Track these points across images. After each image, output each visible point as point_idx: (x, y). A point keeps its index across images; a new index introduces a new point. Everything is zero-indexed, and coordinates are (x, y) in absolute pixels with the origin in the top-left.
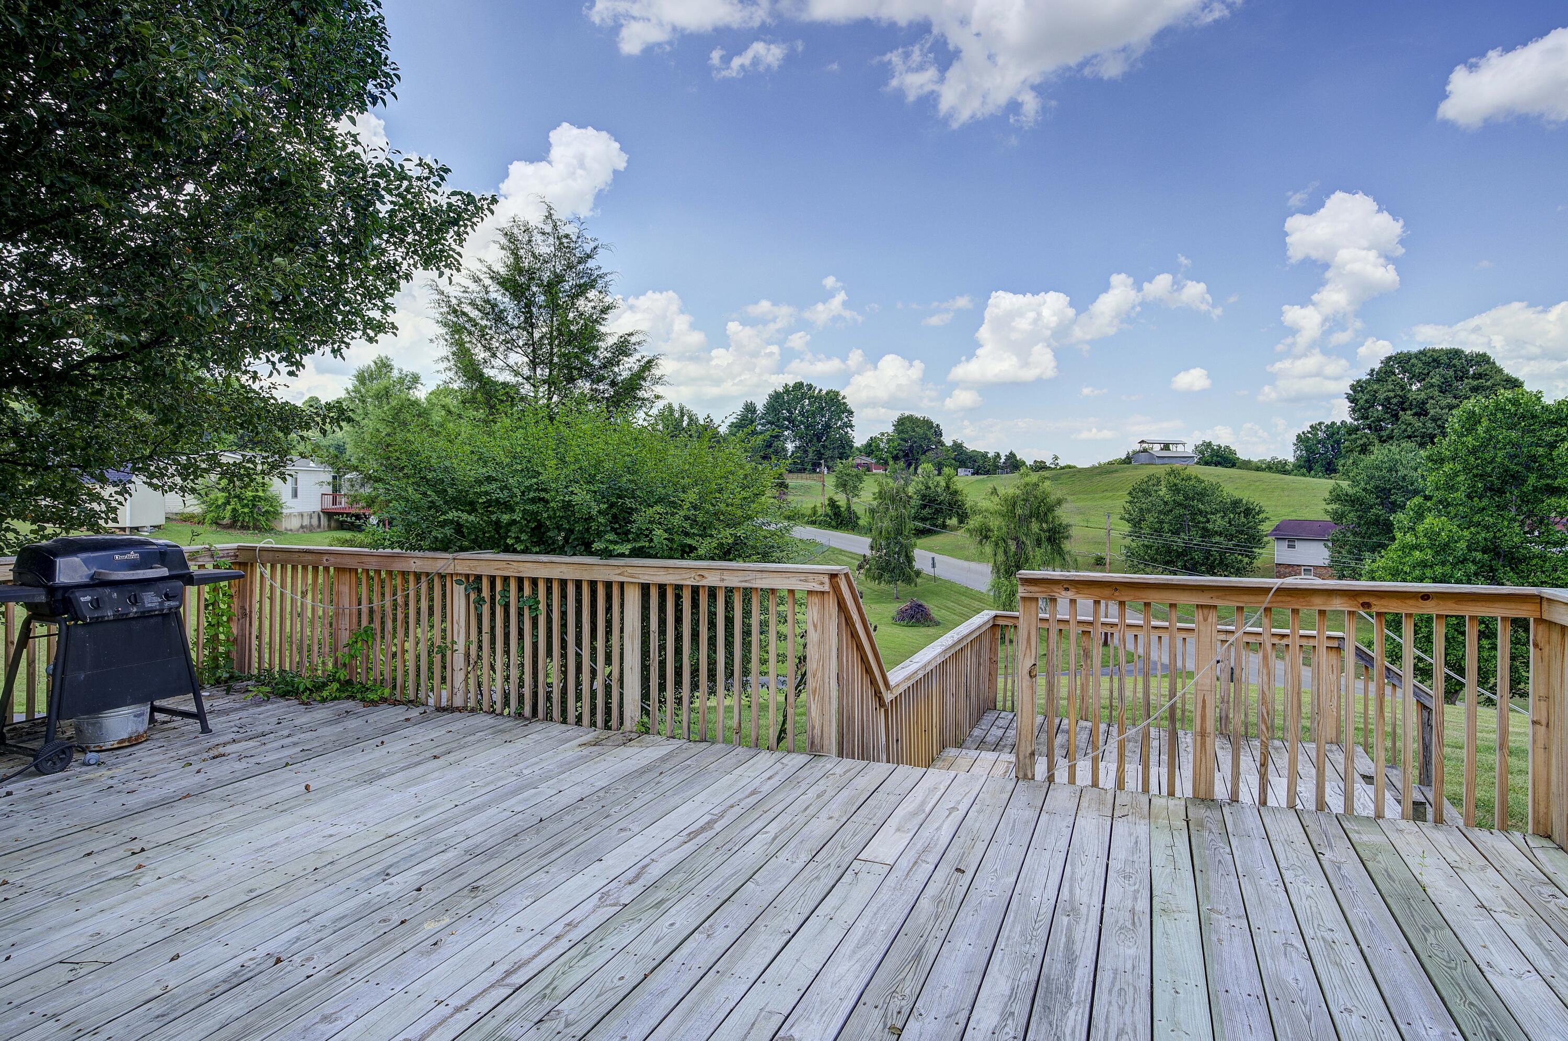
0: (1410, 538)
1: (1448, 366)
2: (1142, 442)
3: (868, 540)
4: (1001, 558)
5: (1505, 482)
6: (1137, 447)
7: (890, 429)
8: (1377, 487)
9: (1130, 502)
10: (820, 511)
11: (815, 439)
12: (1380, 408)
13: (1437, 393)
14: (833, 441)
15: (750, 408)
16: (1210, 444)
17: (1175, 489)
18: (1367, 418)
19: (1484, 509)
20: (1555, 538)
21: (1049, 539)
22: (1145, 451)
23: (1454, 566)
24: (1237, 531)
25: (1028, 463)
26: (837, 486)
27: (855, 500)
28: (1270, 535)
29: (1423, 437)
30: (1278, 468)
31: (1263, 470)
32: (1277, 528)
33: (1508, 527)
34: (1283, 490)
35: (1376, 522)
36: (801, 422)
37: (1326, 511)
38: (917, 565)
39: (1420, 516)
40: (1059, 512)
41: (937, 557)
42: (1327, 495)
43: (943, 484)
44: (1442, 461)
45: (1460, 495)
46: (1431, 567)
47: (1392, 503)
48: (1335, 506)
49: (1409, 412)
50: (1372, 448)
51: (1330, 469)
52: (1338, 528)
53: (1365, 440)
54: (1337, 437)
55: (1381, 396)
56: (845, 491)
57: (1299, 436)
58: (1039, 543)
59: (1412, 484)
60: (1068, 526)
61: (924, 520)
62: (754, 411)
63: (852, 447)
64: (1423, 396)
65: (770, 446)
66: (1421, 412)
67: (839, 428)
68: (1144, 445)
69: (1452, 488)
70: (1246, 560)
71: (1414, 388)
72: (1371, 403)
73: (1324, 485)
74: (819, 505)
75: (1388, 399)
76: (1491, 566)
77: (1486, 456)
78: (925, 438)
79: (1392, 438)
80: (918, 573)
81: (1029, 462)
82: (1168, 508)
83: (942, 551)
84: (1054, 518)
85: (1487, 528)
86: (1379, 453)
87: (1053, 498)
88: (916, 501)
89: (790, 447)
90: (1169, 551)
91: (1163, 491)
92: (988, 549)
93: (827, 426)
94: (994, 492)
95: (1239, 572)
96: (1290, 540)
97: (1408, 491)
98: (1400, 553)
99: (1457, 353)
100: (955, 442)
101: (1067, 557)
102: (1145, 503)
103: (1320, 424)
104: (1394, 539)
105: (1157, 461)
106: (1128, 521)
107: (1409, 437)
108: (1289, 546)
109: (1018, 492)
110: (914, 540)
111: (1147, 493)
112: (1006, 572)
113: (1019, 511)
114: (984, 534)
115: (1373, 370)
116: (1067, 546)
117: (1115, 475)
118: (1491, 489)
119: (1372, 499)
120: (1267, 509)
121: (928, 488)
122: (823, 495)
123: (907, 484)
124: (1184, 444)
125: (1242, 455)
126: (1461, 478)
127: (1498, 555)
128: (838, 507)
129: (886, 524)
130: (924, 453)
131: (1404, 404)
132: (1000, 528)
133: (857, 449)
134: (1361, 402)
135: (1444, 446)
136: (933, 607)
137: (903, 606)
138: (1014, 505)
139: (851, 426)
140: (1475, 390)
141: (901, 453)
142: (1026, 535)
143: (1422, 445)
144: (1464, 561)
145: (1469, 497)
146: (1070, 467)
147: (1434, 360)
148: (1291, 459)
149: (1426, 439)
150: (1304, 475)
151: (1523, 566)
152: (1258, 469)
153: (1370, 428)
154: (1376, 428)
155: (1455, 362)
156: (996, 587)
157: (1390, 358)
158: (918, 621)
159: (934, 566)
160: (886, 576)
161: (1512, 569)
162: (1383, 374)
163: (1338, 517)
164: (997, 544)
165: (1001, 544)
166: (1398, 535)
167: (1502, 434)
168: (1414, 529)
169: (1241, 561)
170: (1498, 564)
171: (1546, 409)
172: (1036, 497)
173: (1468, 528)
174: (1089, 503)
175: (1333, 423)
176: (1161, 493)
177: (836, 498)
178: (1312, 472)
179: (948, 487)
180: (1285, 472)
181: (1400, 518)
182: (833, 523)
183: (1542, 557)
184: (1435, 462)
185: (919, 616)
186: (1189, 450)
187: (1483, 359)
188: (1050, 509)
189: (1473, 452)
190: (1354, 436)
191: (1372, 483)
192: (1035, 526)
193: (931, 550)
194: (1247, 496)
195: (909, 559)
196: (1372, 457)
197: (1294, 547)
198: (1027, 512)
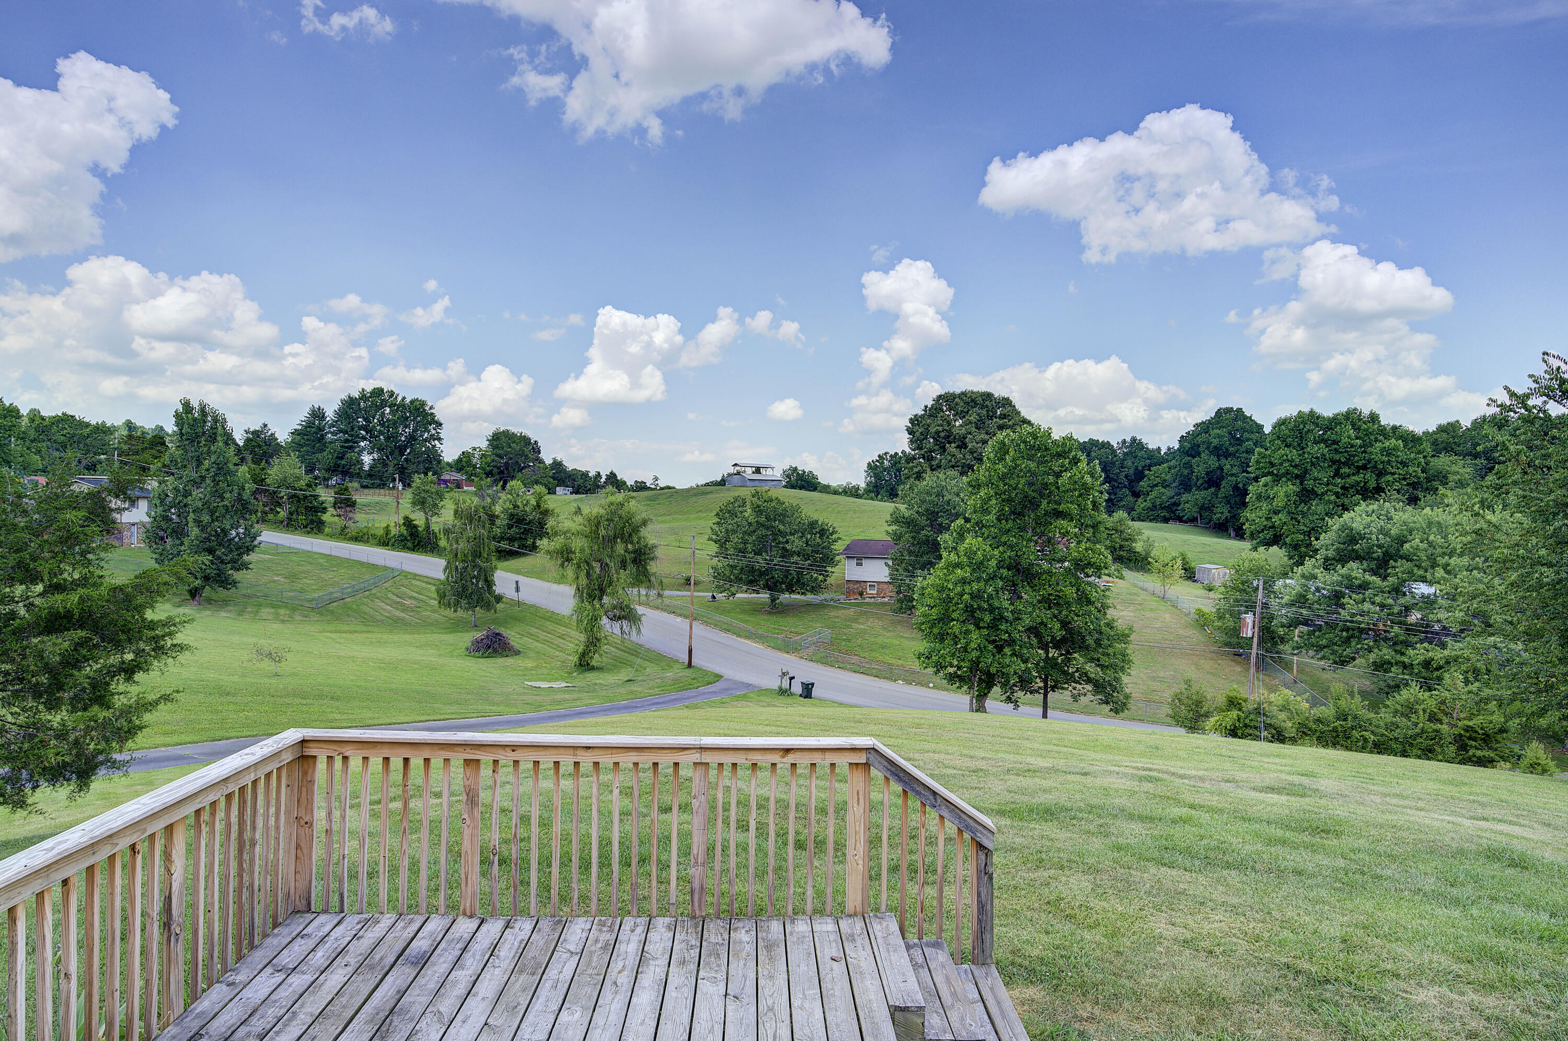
0: (953, 557)
1: (982, 407)
2: (736, 465)
3: (442, 562)
4: (583, 581)
5: (1025, 507)
6: (732, 470)
7: (484, 444)
8: (927, 510)
9: (718, 523)
10: (394, 531)
11: (397, 452)
12: (932, 440)
13: (974, 429)
14: (418, 455)
15: (317, 414)
16: (796, 469)
17: (758, 510)
18: (921, 449)
19: (1009, 530)
20: (1059, 556)
21: (634, 561)
22: (738, 473)
23: (986, 581)
24: (813, 551)
25: (629, 484)
26: (414, 504)
27: (434, 519)
28: (842, 554)
29: (963, 467)
30: (851, 492)
31: (840, 494)
32: (848, 548)
33: (1026, 547)
34: (855, 512)
35: (927, 542)
36: (381, 432)
37: (888, 533)
38: (498, 589)
39: (961, 537)
40: (644, 532)
41: (520, 578)
42: (889, 518)
43: (533, 502)
44: (979, 486)
45: (992, 517)
46: (969, 583)
47: (940, 525)
48: (894, 528)
49: (953, 445)
50: (924, 475)
51: (893, 495)
52: (897, 547)
53: (919, 468)
54: (898, 465)
55: (933, 430)
56: (423, 509)
57: (869, 464)
58: (623, 565)
59: (955, 508)
60: (654, 546)
61: (511, 540)
62: (323, 417)
63: (439, 462)
64: (963, 431)
65: (342, 458)
66: (962, 446)
67: (426, 440)
68: (738, 468)
69: (986, 511)
70: (821, 578)
71: (957, 424)
72: (925, 435)
73: (886, 508)
74: (392, 524)
75: (938, 432)
76: (1013, 581)
77: (1012, 482)
78: (522, 454)
79: (940, 467)
80: (499, 599)
81: (630, 482)
82: (752, 529)
83: (529, 574)
84: (639, 538)
85: (1011, 547)
86: (929, 480)
87: (638, 518)
88: (502, 522)
89: (367, 459)
90: (752, 570)
91: (748, 512)
92: (570, 572)
93: (412, 438)
94: (578, 511)
95: (814, 590)
96: (859, 559)
97: (951, 514)
98: (945, 571)
99: (989, 396)
100: (555, 460)
101: (653, 579)
102: (731, 523)
103: (886, 454)
104: (940, 557)
105: (748, 483)
106: (716, 542)
107: (953, 467)
108: (858, 564)
109: (602, 511)
110: (494, 562)
111: (733, 514)
112: (590, 596)
113: (602, 532)
114: (565, 555)
115: (926, 407)
116: (653, 567)
117: (709, 496)
118: (1014, 513)
119: (923, 521)
120: (840, 530)
121: (516, 506)
122: (397, 513)
123: (493, 503)
124: (772, 468)
125: (823, 480)
126: (994, 502)
127: (1018, 570)
128: (416, 527)
129: (462, 545)
130: (521, 470)
131: (949, 438)
132: (582, 550)
133: (448, 464)
134: (917, 434)
135: (981, 473)
136: (513, 636)
137: (478, 635)
138: (597, 525)
139: (439, 439)
140: (1001, 428)
141: (495, 470)
142: (610, 557)
143: (962, 474)
144: (992, 578)
145: (999, 520)
146: (669, 488)
147: (972, 401)
148: (863, 485)
149: (966, 469)
150: (872, 499)
151: (1036, 581)
152: (836, 492)
153: (924, 458)
154: (929, 459)
155: (987, 403)
156: (579, 610)
157: (940, 396)
158: (495, 651)
159: (518, 590)
160: (463, 602)
161: (1028, 583)
162: (933, 411)
163: (897, 537)
164: (579, 567)
165: (584, 566)
166: (944, 554)
167: (1024, 464)
168: (956, 549)
169: (816, 579)
170: (1018, 580)
171: (1055, 442)
172: (620, 517)
173: (997, 548)
174: (684, 523)
175: (896, 454)
176: (746, 515)
177: (412, 517)
178: (879, 497)
179: (538, 506)
180: (858, 496)
181: (945, 538)
182: (409, 544)
183: (1049, 573)
184: (974, 487)
185: (496, 645)
186: (777, 474)
187: (1007, 402)
188: (636, 530)
189: (1003, 478)
190: (911, 464)
191: (924, 507)
192: (620, 548)
193: (518, 572)
194: (821, 517)
195: (489, 584)
196: (925, 483)
197: (861, 564)
198: (611, 533)
